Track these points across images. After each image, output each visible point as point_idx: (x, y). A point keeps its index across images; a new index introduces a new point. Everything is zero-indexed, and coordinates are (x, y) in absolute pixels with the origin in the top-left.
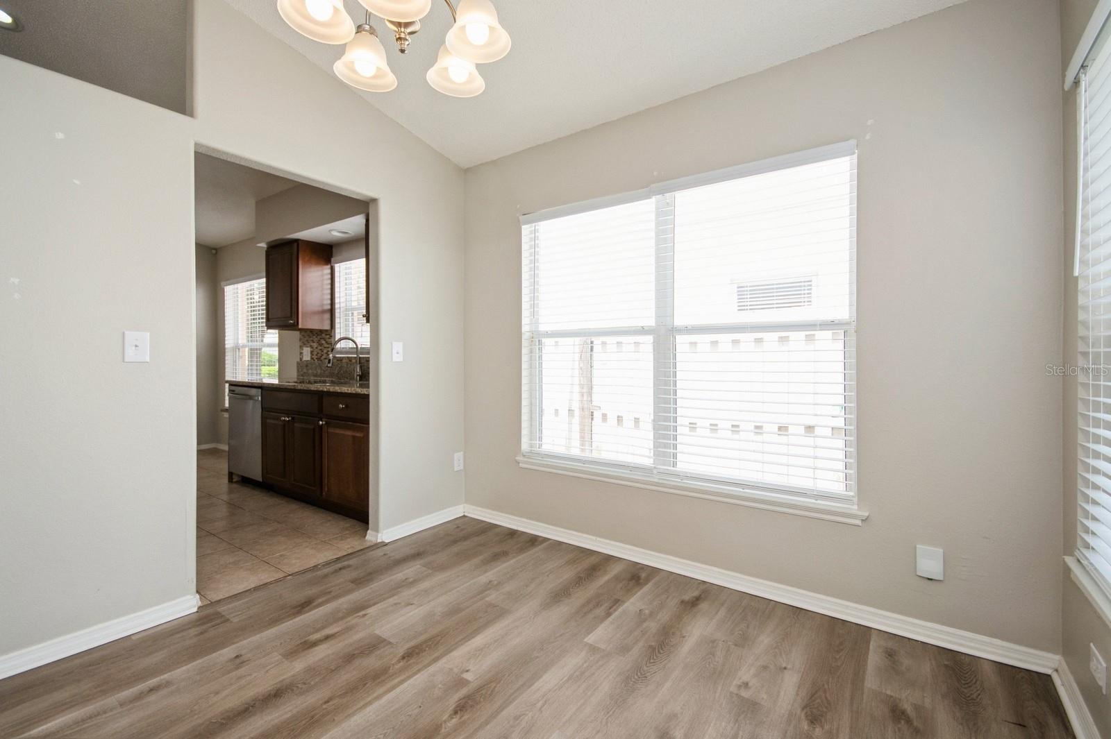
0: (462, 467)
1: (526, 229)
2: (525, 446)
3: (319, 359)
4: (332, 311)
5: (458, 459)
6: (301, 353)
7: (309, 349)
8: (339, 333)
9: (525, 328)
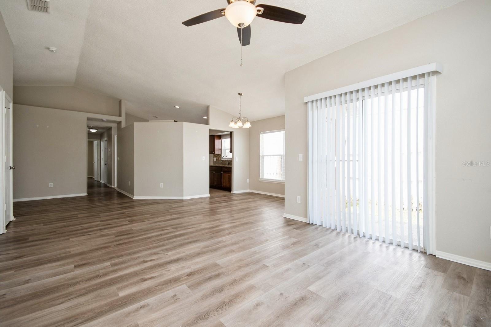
0: (249, 182)
1: (261, 135)
2: (261, 177)
3: (218, 160)
4: (221, 150)
5: (248, 181)
6: (214, 159)
7: (216, 158)
8: (223, 155)
9: (261, 154)
